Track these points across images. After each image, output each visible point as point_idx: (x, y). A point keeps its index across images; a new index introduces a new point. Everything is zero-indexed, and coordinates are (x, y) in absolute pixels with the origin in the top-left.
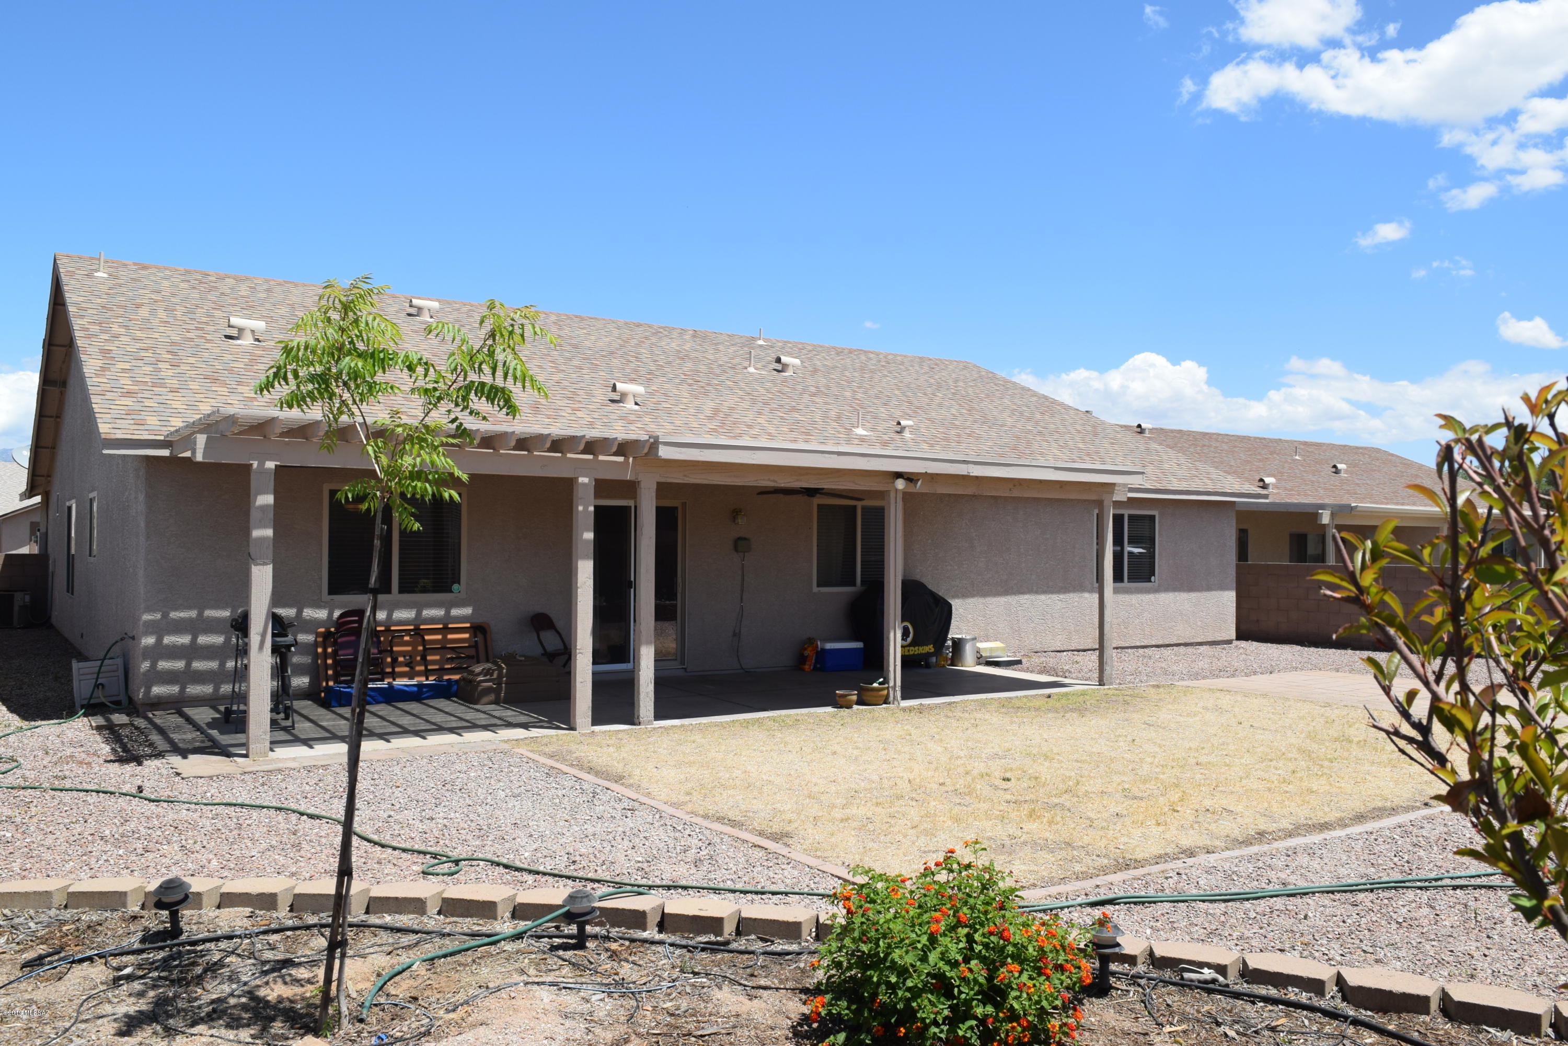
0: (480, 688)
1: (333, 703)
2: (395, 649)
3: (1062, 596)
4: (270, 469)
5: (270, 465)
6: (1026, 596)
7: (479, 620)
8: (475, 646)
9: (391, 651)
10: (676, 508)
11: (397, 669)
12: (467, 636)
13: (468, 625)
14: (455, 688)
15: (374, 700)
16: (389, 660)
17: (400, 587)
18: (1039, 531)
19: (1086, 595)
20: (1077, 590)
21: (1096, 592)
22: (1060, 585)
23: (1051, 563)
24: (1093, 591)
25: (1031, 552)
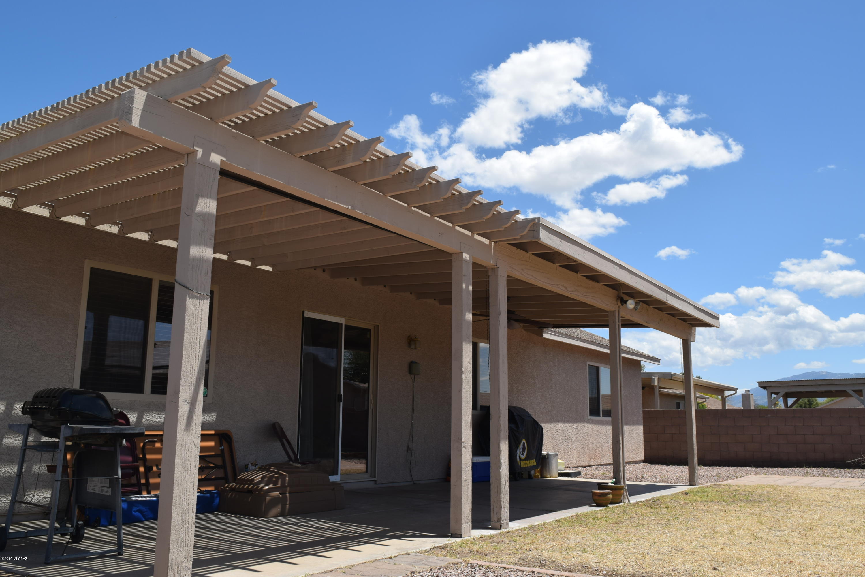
0: (268, 498)
1: (103, 521)
2: (148, 457)
3: (576, 425)
4: (215, 164)
5: (216, 158)
6: (560, 424)
7: (223, 428)
8: (221, 455)
9: (144, 459)
10: (369, 330)
11: (152, 481)
12: (212, 444)
13: (212, 432)
14: (217, 501)
15: (144, 516)
16: (142, 469)
17: (152, 388)
18: (565, 374)
19: (586, 425)
20: (582, 421)
21: (590, 423)
22: (574, 416)
23: (570, 399)
24: (588, 422)
25: (561, 390)
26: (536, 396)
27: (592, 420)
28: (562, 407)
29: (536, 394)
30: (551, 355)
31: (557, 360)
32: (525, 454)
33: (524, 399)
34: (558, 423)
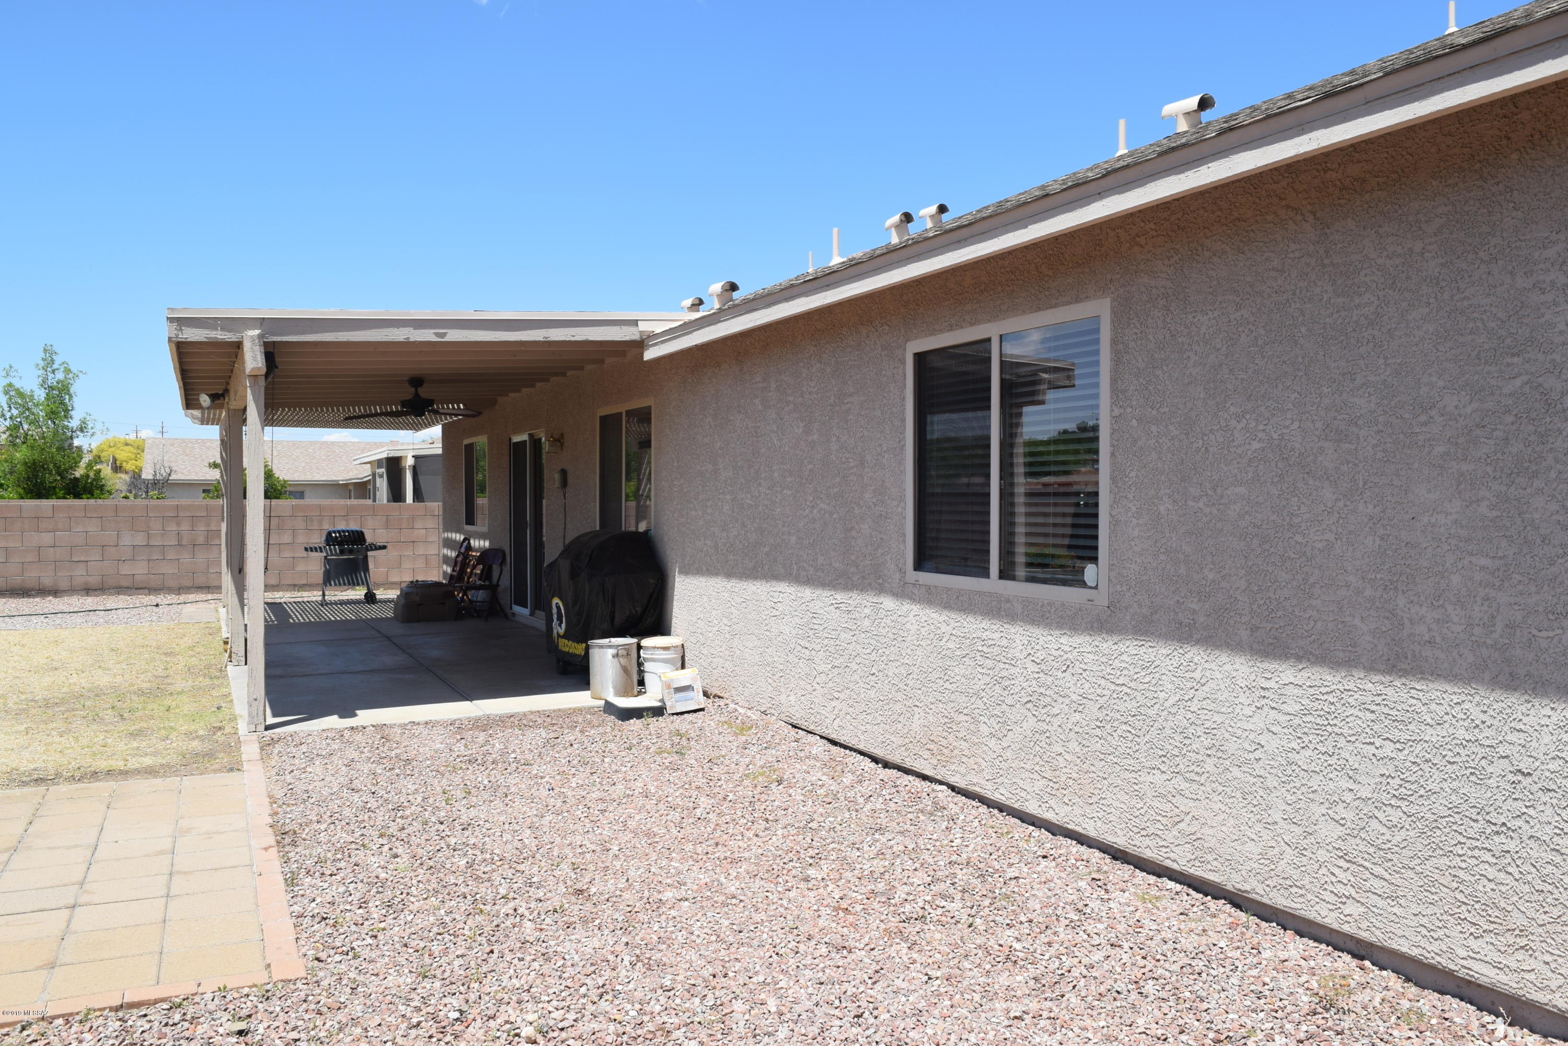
18: (802, 425)
19: (888, 603)
20: (870, 584)
21: (911, 599)
22: (837, 565)
23: (822, 506)
24: (902, 593)
25: (789, 479)
26: (720, 504)
27: (928, 588)
28: (789, 534)
29: (719, 499)
30: (758, 379)
31: (773, 386)
32: (563, 625)
33: (694, 513)
34: (774, 583)
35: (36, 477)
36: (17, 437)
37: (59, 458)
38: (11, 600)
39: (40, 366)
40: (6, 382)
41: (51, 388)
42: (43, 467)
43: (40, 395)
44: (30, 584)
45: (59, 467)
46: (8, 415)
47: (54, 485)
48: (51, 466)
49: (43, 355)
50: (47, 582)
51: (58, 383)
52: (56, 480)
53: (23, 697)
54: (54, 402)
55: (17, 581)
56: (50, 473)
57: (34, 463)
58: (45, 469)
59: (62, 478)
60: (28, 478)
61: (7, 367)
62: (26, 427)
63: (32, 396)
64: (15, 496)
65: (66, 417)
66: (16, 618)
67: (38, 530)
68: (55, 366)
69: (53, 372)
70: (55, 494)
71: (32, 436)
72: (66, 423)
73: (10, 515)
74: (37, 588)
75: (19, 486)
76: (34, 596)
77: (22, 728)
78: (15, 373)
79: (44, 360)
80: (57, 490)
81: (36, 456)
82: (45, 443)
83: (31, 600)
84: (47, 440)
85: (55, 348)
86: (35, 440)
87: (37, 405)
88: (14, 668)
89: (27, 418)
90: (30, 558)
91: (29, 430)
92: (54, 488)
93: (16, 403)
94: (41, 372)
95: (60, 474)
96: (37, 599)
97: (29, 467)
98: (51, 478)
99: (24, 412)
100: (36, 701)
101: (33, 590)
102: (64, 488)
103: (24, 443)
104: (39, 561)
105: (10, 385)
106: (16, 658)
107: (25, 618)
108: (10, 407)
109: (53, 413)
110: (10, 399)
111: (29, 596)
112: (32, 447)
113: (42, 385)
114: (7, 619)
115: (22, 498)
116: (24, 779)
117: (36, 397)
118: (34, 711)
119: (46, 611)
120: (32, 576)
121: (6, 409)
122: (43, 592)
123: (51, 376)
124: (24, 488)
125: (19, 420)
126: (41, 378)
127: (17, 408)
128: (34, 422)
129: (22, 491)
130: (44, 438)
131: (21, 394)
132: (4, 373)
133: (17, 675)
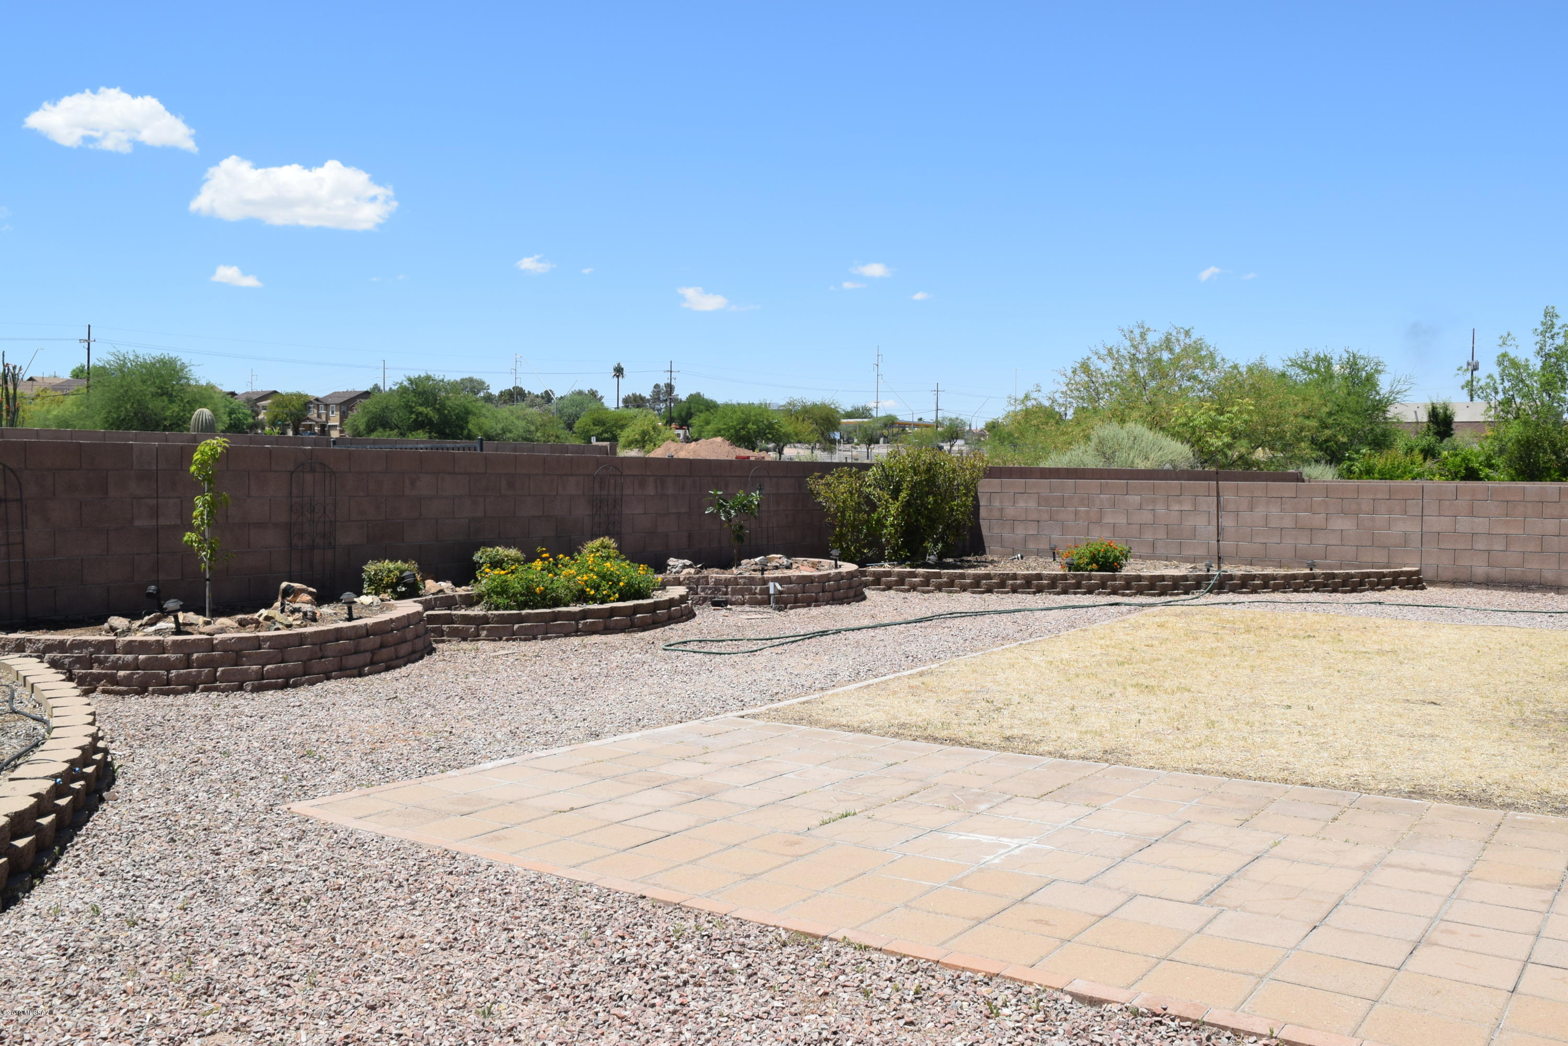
35: (1529, 456)
36: (1508, 413)
37: (1554, 434)
38: (1509, 594)
39: (1539, 331)
40: (1502, 350)
41: (1548, 356)
42: (1537, 445)
43: (1536, 364)
44: (1531, 576)
45: (1555, 445)
46: (1500, 388)
47: (1548, 465)
48: (1546, 444)
49: (1542, 319)
50: (1549, 575)
51: (1556, 349)
52: (1550, 460)
53: (1541, 707)
54: (1551, 371)
55: (1516, 572)
56: (1545, 452)
57: (1528, 441)
58: (1539, 448)
59: (1558, 457)
60: (1521, 457)
61: (1505, 335)
62: (1518, 400)
63: (1527, 366)
64: (1506, 478)
65: (1562, 387)
66: (1517, 614)
67: (1541, 516)
68: (1555, 330)
69: (1552, 337)
70: (1549, 476)
71: (1525, 410)
72: (1562, 395)
73: (1512, 498)
74: (1538, 581)
75: (1510, 466)
76: (1534, 591)
77: (1546, 743)
78: (1512, 342)
79: (1543, 324)
80: (1552, 472)
81: (1530, 432)
82: (1538, 418)
83: (1531, 595)
84: (1541, 415)
85: (1557, 311)
86: (1528, 414)
87: (1531, 376)
88: (1525, 671)
89: (1520, 391)
90: (1532, 547)
91: (1521, 403)
92: (1549, 469)
93: (1510, 374)
94: (1540, 338)
95: (1555, 453)
96: (1538, 595)
97: (1522, 446)
98: (1545, 458)
99: (1517, 385)
100: (1555, 713)
101: (1533, 583)
102: (1559, 469)
103: (1515, 418)
104: (1542, 552)
105: (1504, 355)
106: (1526, 660)
107: (1528, 615)
108: (1503, 380)
109: (1549, 384)
110: (1503, 370)
111: (1529, 590)
112: (1526, 423)
113: (1538, 353)
114: (1508, 614)
115: (1514, 480)
116: (1557, 805)
117: (1531, 367)
118: (1554, 725)
119: (1549, 608)
120: (1534, 567)
121: (1499, 381)
122: (1544, 586)
123: (1549, 341)
124: (1516, 469)
125: (1511, 393)
126: (1539, 345)
127: (1509, 381)
128: (1527, 396)
129: (1513, 472)
130: (1537, 412)
131: (1514, 364)
132: (1500, 342)
133: (1529, 679)
